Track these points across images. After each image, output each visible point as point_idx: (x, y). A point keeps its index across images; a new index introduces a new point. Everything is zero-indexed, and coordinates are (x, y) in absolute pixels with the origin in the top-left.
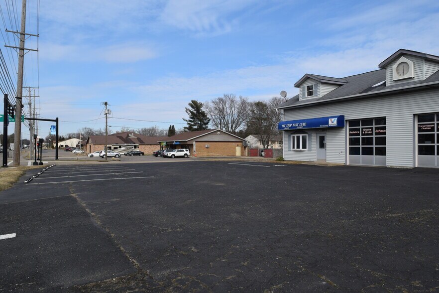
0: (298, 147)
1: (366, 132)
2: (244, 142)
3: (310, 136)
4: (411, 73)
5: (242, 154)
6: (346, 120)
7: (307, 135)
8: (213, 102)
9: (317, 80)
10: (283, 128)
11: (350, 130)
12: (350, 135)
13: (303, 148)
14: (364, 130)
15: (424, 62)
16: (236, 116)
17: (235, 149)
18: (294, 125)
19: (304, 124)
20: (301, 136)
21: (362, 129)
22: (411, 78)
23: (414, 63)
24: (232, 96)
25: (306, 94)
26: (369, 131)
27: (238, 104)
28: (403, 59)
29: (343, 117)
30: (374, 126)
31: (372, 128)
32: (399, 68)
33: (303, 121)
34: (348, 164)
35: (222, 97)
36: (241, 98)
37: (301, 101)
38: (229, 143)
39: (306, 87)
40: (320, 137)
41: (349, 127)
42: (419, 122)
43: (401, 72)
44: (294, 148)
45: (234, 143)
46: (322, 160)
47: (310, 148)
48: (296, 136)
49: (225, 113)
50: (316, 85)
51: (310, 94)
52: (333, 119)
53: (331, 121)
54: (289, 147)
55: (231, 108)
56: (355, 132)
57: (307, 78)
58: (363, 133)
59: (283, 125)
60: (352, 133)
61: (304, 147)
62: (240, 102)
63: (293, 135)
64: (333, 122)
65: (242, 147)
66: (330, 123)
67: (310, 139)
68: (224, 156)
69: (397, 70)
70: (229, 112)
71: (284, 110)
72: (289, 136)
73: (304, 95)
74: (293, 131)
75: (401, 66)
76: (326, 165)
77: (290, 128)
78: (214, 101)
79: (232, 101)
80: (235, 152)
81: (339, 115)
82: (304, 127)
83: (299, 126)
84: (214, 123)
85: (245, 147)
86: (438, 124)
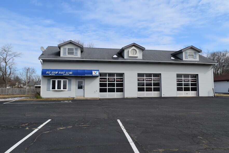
1: (111, 80)
3: (70, 81)
7: (67, 80)
14: (109, 79)
15: (142, 51)
18: (61, 73)
19: (71, 73)
20: (62, 80)
25: (67, 53)
28: (134, 48)
30: (115, 77)
33: (70, 71)
37: (62, 57)
39: (67, 49)
41: (100, 77)
42: (138, 77)
43: (132, 54)
46: (81, 96)
48: (57, 80)
50: (77, 49)
52: (96, 72)
53: (95, 73)
58: (109, 80)
59: (47, 72)
60: (101, 80)
61: (65, 88)
63: (54, 80)
71: (43, 61)
72: (49, 80)
74: (53, 77)
75: (132, 51)
77: (56, 74)
86: (146, 78)
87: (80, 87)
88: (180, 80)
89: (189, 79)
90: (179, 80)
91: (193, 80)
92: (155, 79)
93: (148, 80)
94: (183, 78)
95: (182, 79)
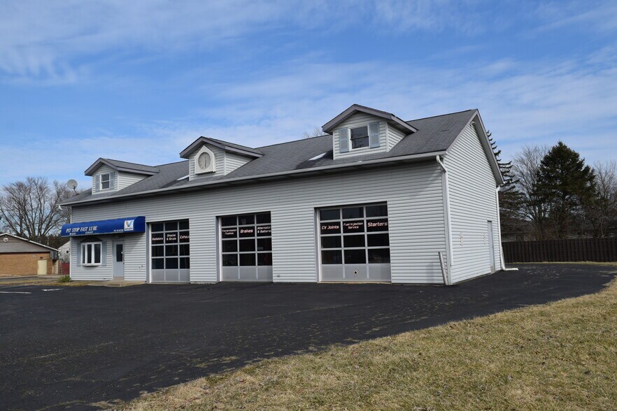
0: (89, 261)
1: (170, 239)
2: (52, 252)
3: (104, 244)
4: (213, 167)
5: (49, 271)
6: (148, 223)
7: (100, 243)
8: (7, 189)
9: (114, 167)
10: (68, 234)
11: (153, 236)
12: (153, 242)
13: (96, 262)
14: (168, 235)
15: (225, 154)
16: (47, 212)
17: (37, 264)
18: (83, 229)
19: (95, 228)
20: (93, 244)
21: (166, 234)
22: (212, 172)
23: (215, 155)
24: (40, 181)
25: (101, 185)
26: (173, 237)
27: (51, 193)
28: (204, 149)
29: (144, 218)
30: (178, 231)
31: (176, 233)
32: (201, 160)
33: (92, 224)
34: (150, 282)
35: (24, 181)
36: (56, 184)
38: (26, 255)
39: (101, 176)
40: (117, 245)
41: (152, 231)
42: (222, 226)
43: (203, 165)
44: (84, 262)
45: (34, 256)
46: (120, 278)
47: (104, 262)
48: (86, 244)
49: (28, 207)
50: (113, 175)
51: (106, 185)
52: (129, 222)
53: (127, 224)
54: (79, 262)
55: (39, 200)
56: (158, 239)
57: (101, 164)
58: (167, 239)
59: (68, 230)
60: (155, 239)
61: (97, 260)
62: (54, 192)
63: (84, 244)
64: (129, 226)
65: (48, 260)
66: (126, 226)
67: (105, 250)
68: (15, 276)
69: (199, 162)
70: (35, 205)
71: (73, 207)
72: (79, 245)
73: (97, 186)
74: (81, 238)
75: (203, 157)
76: (117, 285)
77: (77, 233)
78: (8, 187)
79: (41, 189)
80: (36, 269)
81: (137, 216)
82: (94, 231)
83: (88, 231)
84: (7, 223)
85: (54, 261)
86: (240, 229)
87: (120, 258)
88: (332, 227)
89: (363, 221)
90: (330, 227)
91: (375, 225)
92: (263, 230)
93: (246, 231)
94: (341, 220)
95: (338, 224)
